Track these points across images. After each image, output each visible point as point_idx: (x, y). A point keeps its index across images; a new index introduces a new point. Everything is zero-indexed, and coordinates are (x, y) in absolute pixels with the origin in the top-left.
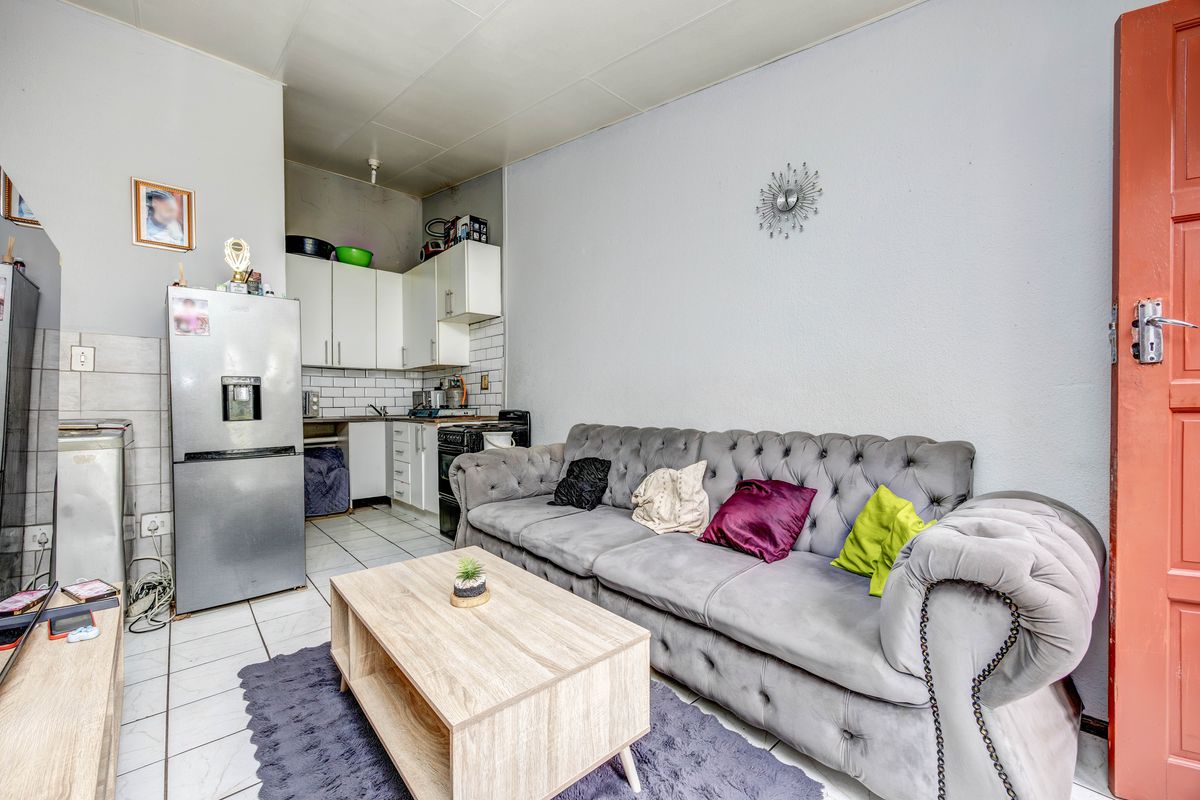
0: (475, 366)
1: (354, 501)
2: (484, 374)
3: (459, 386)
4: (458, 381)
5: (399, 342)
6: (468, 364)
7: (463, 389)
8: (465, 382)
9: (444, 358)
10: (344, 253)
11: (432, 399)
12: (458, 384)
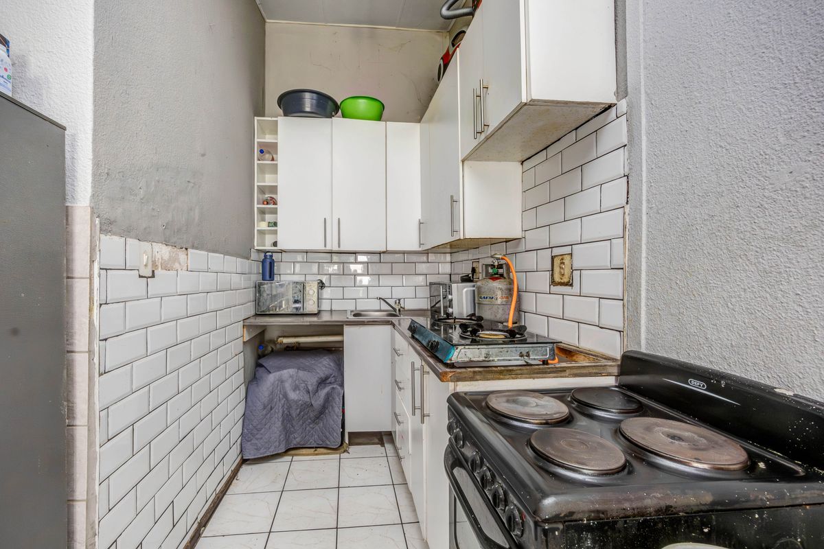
0: (536, 238)
1: (349, 433)
2: (556, 252)
3: (502, 275)
4: (500, 266)
5: (416, 213)
6: (518, 234)
7: (511, 282)
8: (513, 269)
9: (473, 226)
10: (350, 106)
11: (454, 297)
12: (498, 272)
